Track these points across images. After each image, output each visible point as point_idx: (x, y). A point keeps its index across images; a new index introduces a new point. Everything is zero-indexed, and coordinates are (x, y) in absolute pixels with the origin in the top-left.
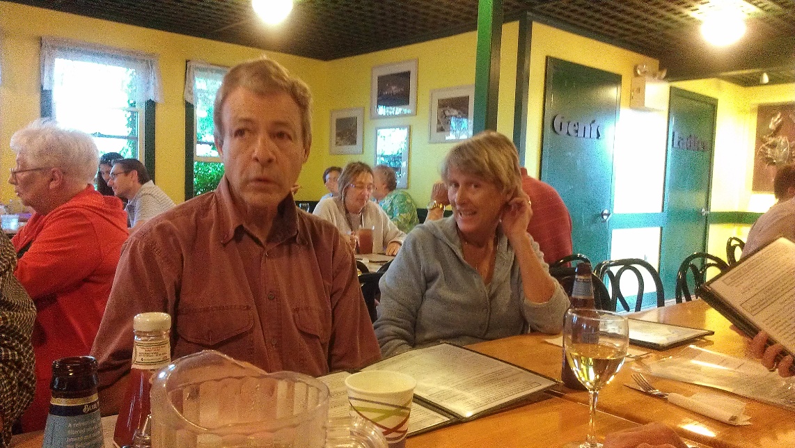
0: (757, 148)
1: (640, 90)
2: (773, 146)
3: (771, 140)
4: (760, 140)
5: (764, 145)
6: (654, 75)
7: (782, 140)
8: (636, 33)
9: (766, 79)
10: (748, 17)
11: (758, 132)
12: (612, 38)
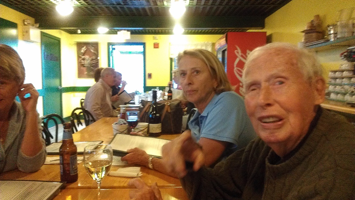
0: (78, 60)
1: (27, 32)
2: (84, 59)
3: (83, 57)
4: (79, 57)
5: (80, 59)
6: (33, 25)
7: (87, 57)
8: (24, 4)
9: (79, 31)
10: (74, 5)
11: (78, 53)
12: (11, 5)
